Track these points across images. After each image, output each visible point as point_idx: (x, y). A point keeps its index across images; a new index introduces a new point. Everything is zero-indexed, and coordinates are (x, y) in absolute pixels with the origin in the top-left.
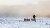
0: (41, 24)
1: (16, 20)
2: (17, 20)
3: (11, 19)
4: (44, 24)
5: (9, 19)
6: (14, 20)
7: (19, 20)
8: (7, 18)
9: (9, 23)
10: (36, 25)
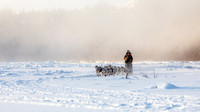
0: (150, 87)
1: (47, 70)
2: (53, 70)
3: (28, 66)
4: (162, 86)
5: (20, 66)
6: (41, 69)
7: (62, 72)
8: (12, 64)
9: (21, 82)
10: (127, 92)
